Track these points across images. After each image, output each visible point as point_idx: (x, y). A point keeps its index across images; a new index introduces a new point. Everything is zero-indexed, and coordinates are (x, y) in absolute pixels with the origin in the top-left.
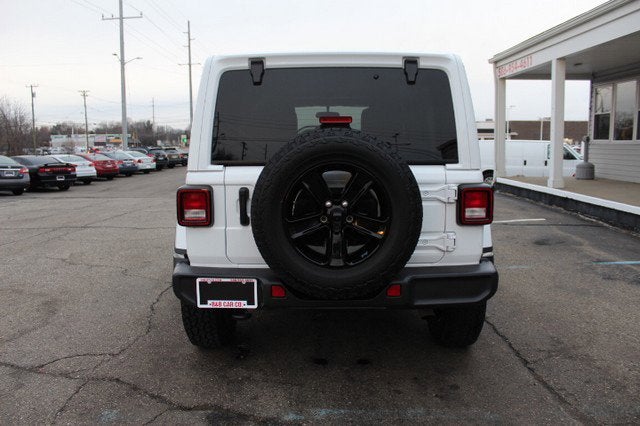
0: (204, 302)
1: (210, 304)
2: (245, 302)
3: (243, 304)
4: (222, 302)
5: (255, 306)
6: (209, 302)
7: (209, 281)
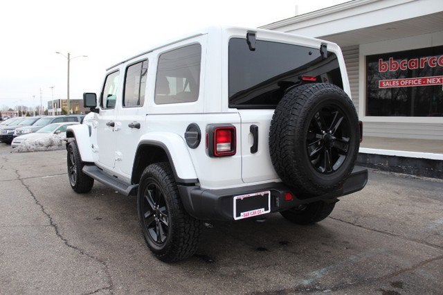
0: (238, 215)
1: (243, 215)
2: (263, 209)
3: (262, 211)
4: (250, 212)
5: (269, 211)
6: (242, 214)
7: (242, 197)
